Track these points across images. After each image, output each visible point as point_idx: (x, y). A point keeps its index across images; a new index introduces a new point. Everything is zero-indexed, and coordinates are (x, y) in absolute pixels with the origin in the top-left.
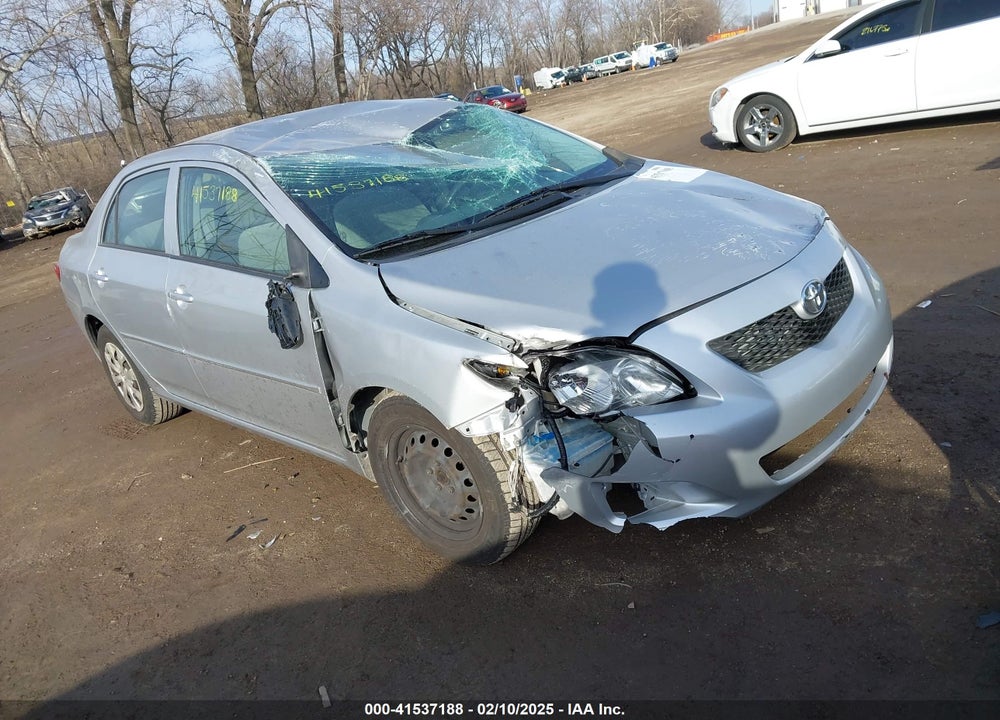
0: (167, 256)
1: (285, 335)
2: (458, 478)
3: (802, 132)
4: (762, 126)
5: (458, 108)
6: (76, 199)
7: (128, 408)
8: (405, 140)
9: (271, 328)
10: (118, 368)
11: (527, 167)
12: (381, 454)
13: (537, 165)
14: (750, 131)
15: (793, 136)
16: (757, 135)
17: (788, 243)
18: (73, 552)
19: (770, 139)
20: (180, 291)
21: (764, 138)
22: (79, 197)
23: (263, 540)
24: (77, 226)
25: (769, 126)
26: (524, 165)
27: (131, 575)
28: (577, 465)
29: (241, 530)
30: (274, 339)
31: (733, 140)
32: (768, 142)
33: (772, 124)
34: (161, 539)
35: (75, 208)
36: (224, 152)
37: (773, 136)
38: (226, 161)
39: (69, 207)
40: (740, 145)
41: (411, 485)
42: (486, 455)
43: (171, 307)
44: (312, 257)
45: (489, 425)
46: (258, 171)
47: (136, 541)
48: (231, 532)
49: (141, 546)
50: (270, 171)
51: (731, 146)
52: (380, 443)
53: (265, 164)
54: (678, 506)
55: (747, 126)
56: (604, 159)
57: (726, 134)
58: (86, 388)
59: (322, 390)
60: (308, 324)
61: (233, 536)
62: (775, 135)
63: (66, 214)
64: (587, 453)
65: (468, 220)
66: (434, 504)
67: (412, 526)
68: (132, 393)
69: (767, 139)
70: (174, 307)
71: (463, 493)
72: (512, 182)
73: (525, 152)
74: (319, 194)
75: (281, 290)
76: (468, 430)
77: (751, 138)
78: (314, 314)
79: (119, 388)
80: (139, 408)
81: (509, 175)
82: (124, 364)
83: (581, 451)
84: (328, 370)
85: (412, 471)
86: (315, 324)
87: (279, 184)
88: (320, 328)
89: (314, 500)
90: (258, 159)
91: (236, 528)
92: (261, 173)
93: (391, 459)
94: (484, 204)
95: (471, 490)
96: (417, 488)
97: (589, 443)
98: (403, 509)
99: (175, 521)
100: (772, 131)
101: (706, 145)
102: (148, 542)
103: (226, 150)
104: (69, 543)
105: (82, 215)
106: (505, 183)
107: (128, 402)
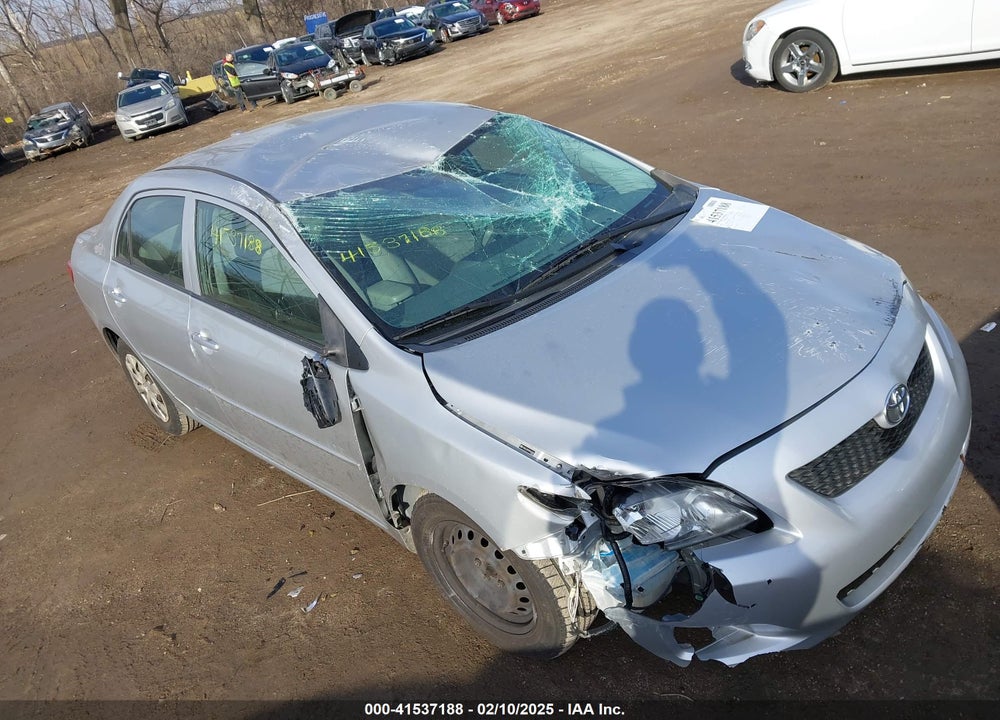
0: (187, 292)
1: (322, 415)
2: (510, 581)
3: (845, 71)
4: (801, 64)
5: (492, 120)
6: (76, 118)
7: (153, 416)
8: (437, 164)
9: (306, 405)
10: (140, 379)
11: (571, 207)
12: (426, 540)
13: (583, 203)
14: (786, 70)
15: (834, 75)
16: (794, 74)
17: (868, 333)
18: (112, 599)
19: (809, 78)
20: (203, 335)
21: (802, 76)
22: (78, 116)
23: (304, 600)
24: (78, 147)
25: (808, 64)
26: (568, 205)
27: (174, 637)
28: (641, 589)
29: (280, 585)
30: (310, 419)
31: (769, 78)
32: (806, 81)
33: (812, 62)
34: (200, 590)
35: (76, 128)
36: (244, 191)
37: (812, 75)
38: (247, 204)
39: (68, 127)
40: (776, 83)
41: (458, 574)
42: (542, 571)
43: (194, 347)
44: (347, 334)
45: (547, 548)
46: (283, 224)
47: (175, 589)
48: (270, 586)
49: (180, 598)
50: (296, 224)
51: (765, 84)
52: (425, 531)
53: (289, 211)
54: (747, 637)
55: (784, 64)
56: (653, 185)
57: (761, 70)
58: (107, 378)
59: (361, 466)
60: (346, 404)
61: (274, 593)
62: (814, 74)
63: (67, 134)
64: (651, 575)
65: (513, 285)
66: (482, 594)
67: (460, 610)
68: (156, 404)
69: (806, 78)
70: (199, 352)
71: (516, 595)
72: (558, 231)
73: (569, 186)
74: (352, 256)
75: (316, 368)
76: (524, 552)
77: (788, 77)
78: (352, 394)
79: (143, 395)
80: (165, 419)
81: (555, 222)
82: (147, 377)
83: (645, 574)
84: (366, 443)
85: (459, 561)
86: (354, 404)
87: (307, 242)
88: (358, 406)
89: (353, 552)
90: (282, 206)
91: (276, 582)
92: (287, 227)
93: (437, 546)
94: (526, 262)
95: (525, 593)
96: (464, 576)
97: (653, 564)
98: (449, 592)
99: (212, 567)
100: (811, 69)
101: (736, 78)
102: (187, 594)
103: (246, 189)
104: (108, 587)
105: (83, 135)
106: (550, 233)
107: (153, 411)
